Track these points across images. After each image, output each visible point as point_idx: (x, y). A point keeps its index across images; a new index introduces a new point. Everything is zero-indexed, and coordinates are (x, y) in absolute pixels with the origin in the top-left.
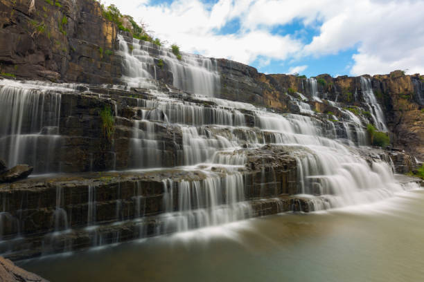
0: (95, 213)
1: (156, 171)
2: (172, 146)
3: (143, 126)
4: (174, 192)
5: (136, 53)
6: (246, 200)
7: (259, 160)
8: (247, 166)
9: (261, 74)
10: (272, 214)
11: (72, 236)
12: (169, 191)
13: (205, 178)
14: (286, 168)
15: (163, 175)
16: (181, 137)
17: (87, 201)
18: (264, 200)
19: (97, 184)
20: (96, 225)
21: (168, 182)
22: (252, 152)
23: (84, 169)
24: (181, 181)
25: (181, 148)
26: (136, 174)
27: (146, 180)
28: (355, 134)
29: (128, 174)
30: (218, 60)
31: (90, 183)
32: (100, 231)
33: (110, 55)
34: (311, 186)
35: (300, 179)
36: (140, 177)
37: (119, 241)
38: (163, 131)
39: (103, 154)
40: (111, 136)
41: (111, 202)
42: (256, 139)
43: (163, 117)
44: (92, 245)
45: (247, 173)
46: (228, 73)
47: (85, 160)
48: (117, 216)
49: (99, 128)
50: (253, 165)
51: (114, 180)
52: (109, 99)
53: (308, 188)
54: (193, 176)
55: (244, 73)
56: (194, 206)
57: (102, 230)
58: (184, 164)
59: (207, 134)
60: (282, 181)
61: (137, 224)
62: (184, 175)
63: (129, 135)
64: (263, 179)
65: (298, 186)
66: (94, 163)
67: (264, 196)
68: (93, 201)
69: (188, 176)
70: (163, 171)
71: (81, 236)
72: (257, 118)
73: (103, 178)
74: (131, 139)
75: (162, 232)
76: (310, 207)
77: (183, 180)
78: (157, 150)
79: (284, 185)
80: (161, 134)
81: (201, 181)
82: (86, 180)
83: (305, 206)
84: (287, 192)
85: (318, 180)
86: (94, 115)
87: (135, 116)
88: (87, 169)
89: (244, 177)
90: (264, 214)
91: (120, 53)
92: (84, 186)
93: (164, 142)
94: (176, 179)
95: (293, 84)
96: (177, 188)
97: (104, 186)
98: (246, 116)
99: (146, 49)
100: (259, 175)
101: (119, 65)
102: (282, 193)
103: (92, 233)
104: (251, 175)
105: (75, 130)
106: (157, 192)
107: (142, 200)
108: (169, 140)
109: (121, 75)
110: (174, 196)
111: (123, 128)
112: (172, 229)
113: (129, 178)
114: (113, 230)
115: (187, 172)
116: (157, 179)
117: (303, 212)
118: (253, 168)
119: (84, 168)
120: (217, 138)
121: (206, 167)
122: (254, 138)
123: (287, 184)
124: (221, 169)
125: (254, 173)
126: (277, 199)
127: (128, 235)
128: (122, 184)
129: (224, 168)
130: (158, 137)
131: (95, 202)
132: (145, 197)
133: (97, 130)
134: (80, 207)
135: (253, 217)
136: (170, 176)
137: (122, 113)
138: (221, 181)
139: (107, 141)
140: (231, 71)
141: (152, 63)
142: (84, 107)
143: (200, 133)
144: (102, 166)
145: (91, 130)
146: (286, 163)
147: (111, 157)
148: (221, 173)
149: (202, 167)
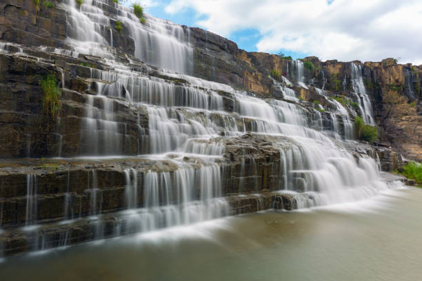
0: (36, 209)
1: (115, 160)
2: (136, 129)
3: (98, 103)
4: (138, 185)
5: (85, 10)
6: (223, 196)
7: (239, 150)
8: (225, 156)
9: (241, 51)
10: (251, 211)
11: (5, 239)
12: (132, 184)
13: (177, 169)
14: (268, 160)
15: (124, 164)
16: (147, 119)
17: (25, 194)
18: (242, 196)
19: (39, 173)
20: (38, 224)
21: (131, 173)
22: (231, 140)
23: (20, 155)
24: (147, 172)
25: (147, 132)
26: (90, 162)
27: (104, 169)
28: (342, 126)
29: (80, 162)
30: (191, 29)
31: (29, 171)
32: (43, 232)
33: (50, 7)
34: (294, 181)
35: (282, 173)
36: (96, 165)
37: (67, 244)
38: (123, 111)
39: (46, 135)
40: (56, 113)
41: (57, 195)
42: (236, 126)
43: (124, 93)
44: (31, 249)
45: (225, 164)
46: (202, 46)
47: (20, 143)
48: (66, 212)
49: (40, 101)
50: (232, 155)
51: (61, 168)
52: (53, 65)
53: (291, 184)
54: (161, 167)
55: (222, 48)
56: (162, 202)
57: (45, 230)
58: (149, 152)
59: (179, 117)
60: (263, 175)
61: (91, 223)
62: (150, 165)
63: (80, 113)
64: (242, 172)
65: (280, 181)
66: (33, 145)
67: (243, 192)
68: (33, 194)
69: (156, 166)
70: (125, 160)
71: (16, 237)
72: (236, 102)
73: (47, 166)
74: (84, 118)
75: (123, 232)
76: (292, 204)
77: (150, 171)
78: (117, 134)
79: (265, 179)
80: (121, 114)
81: (172, 173)
82: (23, 167)
83: (287, 203)
84: (268, 188)
85: (303, 175)
86: (32, 84)
87: (88, 90)
88: (22, 154)
89: (221, 168)
90: (242, 212)
91: (63, 6)
92: (21, 175)
93: (126, 124)
94: (141, 170)
95: (277, 65)
96: (143, 180)
97: (48, 176)
98: (224, 99)
99: (99, 6)
100: (238, 167)
101: (64, 23)
102: (262, 188)
103: (33, 234)
104: (230, 167)
105: (5, 103)
106: (117, 185)
107: (98, 194)
108: (132, 121)
109: (65, 37)
110: (138, 189)
111: (72, 104)
112: (135, 228)
113: (82, 167)
114: (61, 230)
115: (155, 162)
116: (118, 168)
117: (284, 210)
118: (232, 159)
119: (18, 153)
120: (190, 123)
121: (177, 156)
122: (233, 126)
123: (269, 179)
124: (195, 159)
125: (233, 164)
126: (257, 195)
127: (81, 236)
128: (72, 173)
129: (198, 158)
130: (118, 117)
131: (36, 195)
132: (102, 190)
133: (37, 104)
134: (15, 202)
135: (231, 215)
136: (134, 165)
137: (70, 85)
138: (195, 173)
139: (49, 119)
140: (207, 44)
141: (108, 25)
142: (18, 73)
143: (170, 115)
144: (42, 150)
145: (30, 104)
146: (268, 155)
147: (55, 139)
148: (195, 164)
149: (172, 157)
